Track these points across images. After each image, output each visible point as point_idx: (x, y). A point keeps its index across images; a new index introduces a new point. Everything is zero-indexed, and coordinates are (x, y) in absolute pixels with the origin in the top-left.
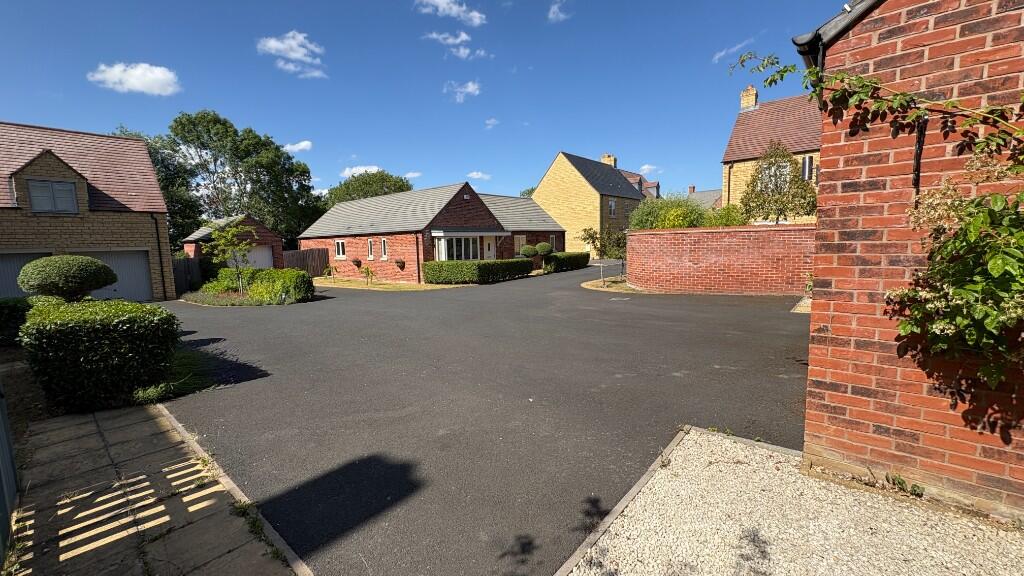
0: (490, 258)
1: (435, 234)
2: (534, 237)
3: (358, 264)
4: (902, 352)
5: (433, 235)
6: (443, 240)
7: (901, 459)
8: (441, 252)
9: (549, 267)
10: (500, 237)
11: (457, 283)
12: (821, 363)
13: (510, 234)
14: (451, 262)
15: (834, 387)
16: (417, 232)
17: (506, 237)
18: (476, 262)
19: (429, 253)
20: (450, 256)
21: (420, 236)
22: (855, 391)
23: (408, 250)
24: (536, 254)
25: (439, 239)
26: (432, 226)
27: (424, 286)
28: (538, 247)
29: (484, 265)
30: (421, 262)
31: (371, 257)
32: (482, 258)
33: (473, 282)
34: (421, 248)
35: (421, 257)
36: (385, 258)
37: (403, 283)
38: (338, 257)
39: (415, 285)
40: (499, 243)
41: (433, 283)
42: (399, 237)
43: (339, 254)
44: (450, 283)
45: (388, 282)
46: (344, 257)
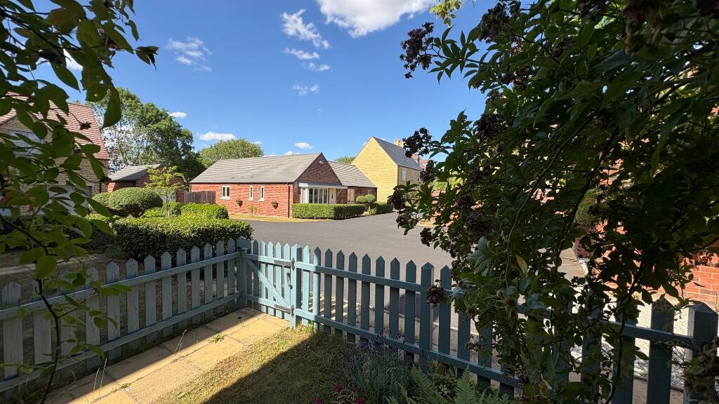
1: (301, 185)
2: (360, 190)
3: (240, 204)
5: (300, 186)
6: (307, 190)
8: (305, 196)
9: (373, 210)
10: (339, 190)
11: (317, 218)
13: (345, 188)
14: (311, 204)
16: (289, 183)
17: (343, 190)
19: (297, 198)
20: (311, 201)
21: (291, 186)
23: (282, 196)
24: (366, 202)
25: (304, 189)
26: (300, 180)
27: (291, 219)
28: (366, 197)
30: (291, 203)
31: (251, 199)
32: (329, 202)
33: (329, 218)
34: (292, 194)
35: (291, 200)
36: (262, 200)
37: (275, 218)
38: (223, 198)
39: (284, 219)
40: (338, 193)
41: (298, 217)
42: (274, 186)
43: (224, 195)
44: (313, 218)
45: (263, 216)
46: (228, 198)
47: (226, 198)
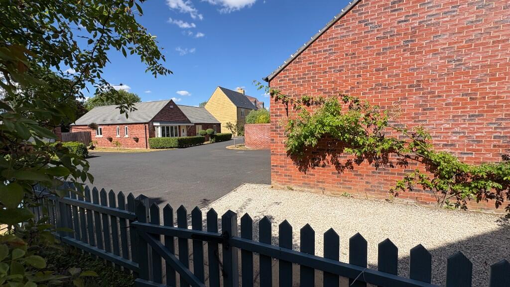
0: (184, 135)
1: (155, 124)
2: (205, 126)
3: (111, 140)
4: (288, 155)
6: (159, 127)
7: (289, 182)
8: (159, 132)
9: (213, 140)
10: (189, 126)
11: (167, 148)
12: (273, 160)
13: (194, 125)
14: (164, 138)
15: (276, 166)
16: (145, 123)
17: (192, 126)
18: (177, 138)
19: (152, 133)
20: (163, 135)
21: (147, 125)
22: (280, 167)
23: (141, 132)
24: (206, 134)
25: (157, 127)
26: (154, 120)
27: (149, 150)
28: (207, 131)
29: (181, 139)
30: (148, 138)
31: (118, 136)
32: (180, 136)
33: (176, 147)
34: (148, 131)
35: (148, 135)
36: (127, 136)
37: (137, 149)
38: (97, 136)
39: (144, 150)
40: (188, 129)
41: (154, 148)
42: (135, 126)
43: (98, 134)
44: (164, 148)
45: (128, 148)
46: (101, 136)
47: (100, 136)
